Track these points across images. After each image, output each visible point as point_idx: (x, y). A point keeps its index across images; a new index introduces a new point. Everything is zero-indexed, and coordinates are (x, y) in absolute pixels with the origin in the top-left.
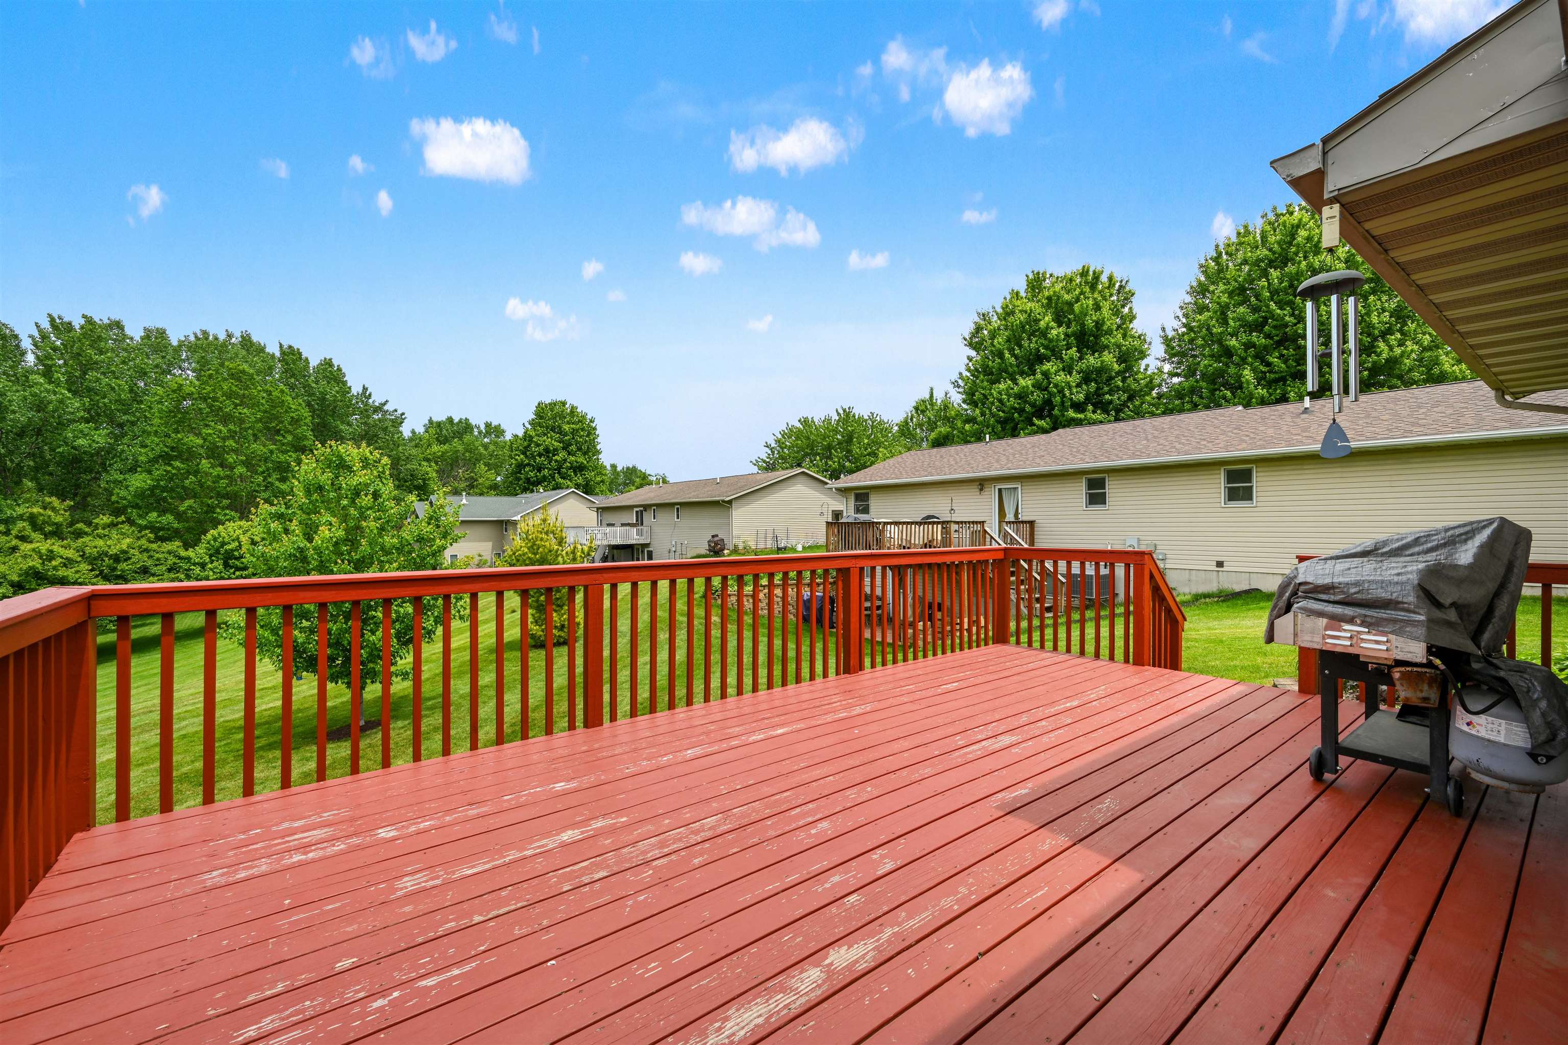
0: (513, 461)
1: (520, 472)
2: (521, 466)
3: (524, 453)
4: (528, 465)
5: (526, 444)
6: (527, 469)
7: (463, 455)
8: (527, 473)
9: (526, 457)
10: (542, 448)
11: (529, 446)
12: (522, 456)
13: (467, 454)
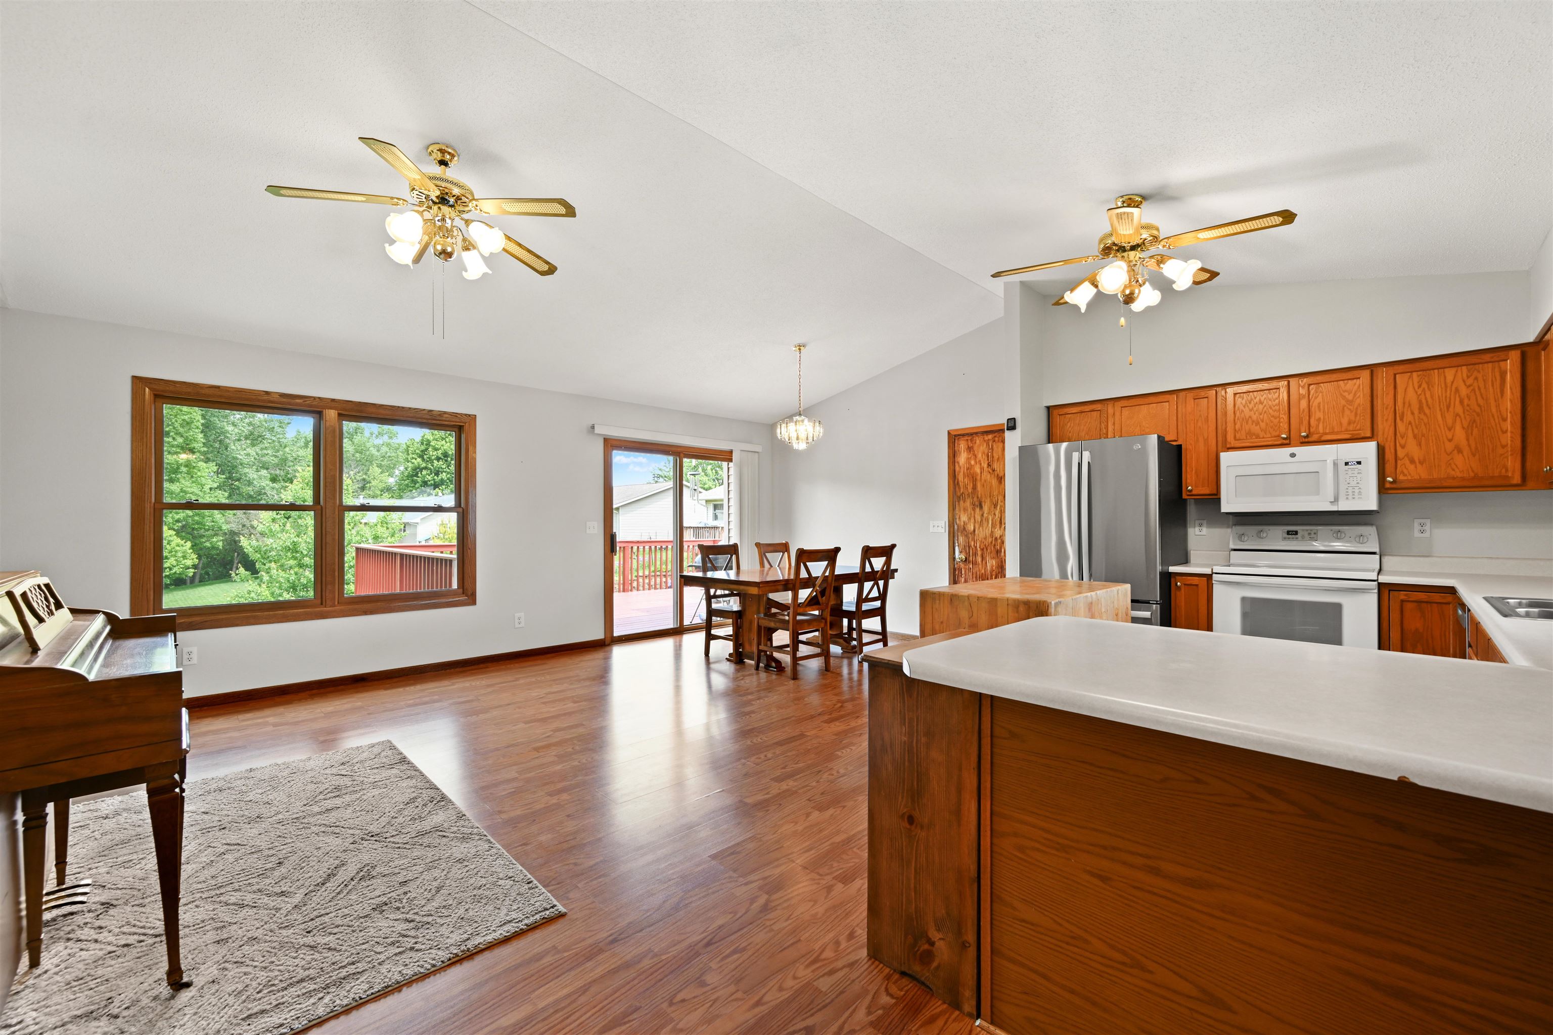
0: (410, 464)
1: (416, 475)
2: (417, 470)
3: (421, 457)
4: (426, 468)
5: (423, 448)
6: (424, 472)
7: (353, 455)
8: (424, 477)
9: (423, 460)
10: (440, 452)
11: (427, 449)
12: (419, 460)
13: (358, 455)
